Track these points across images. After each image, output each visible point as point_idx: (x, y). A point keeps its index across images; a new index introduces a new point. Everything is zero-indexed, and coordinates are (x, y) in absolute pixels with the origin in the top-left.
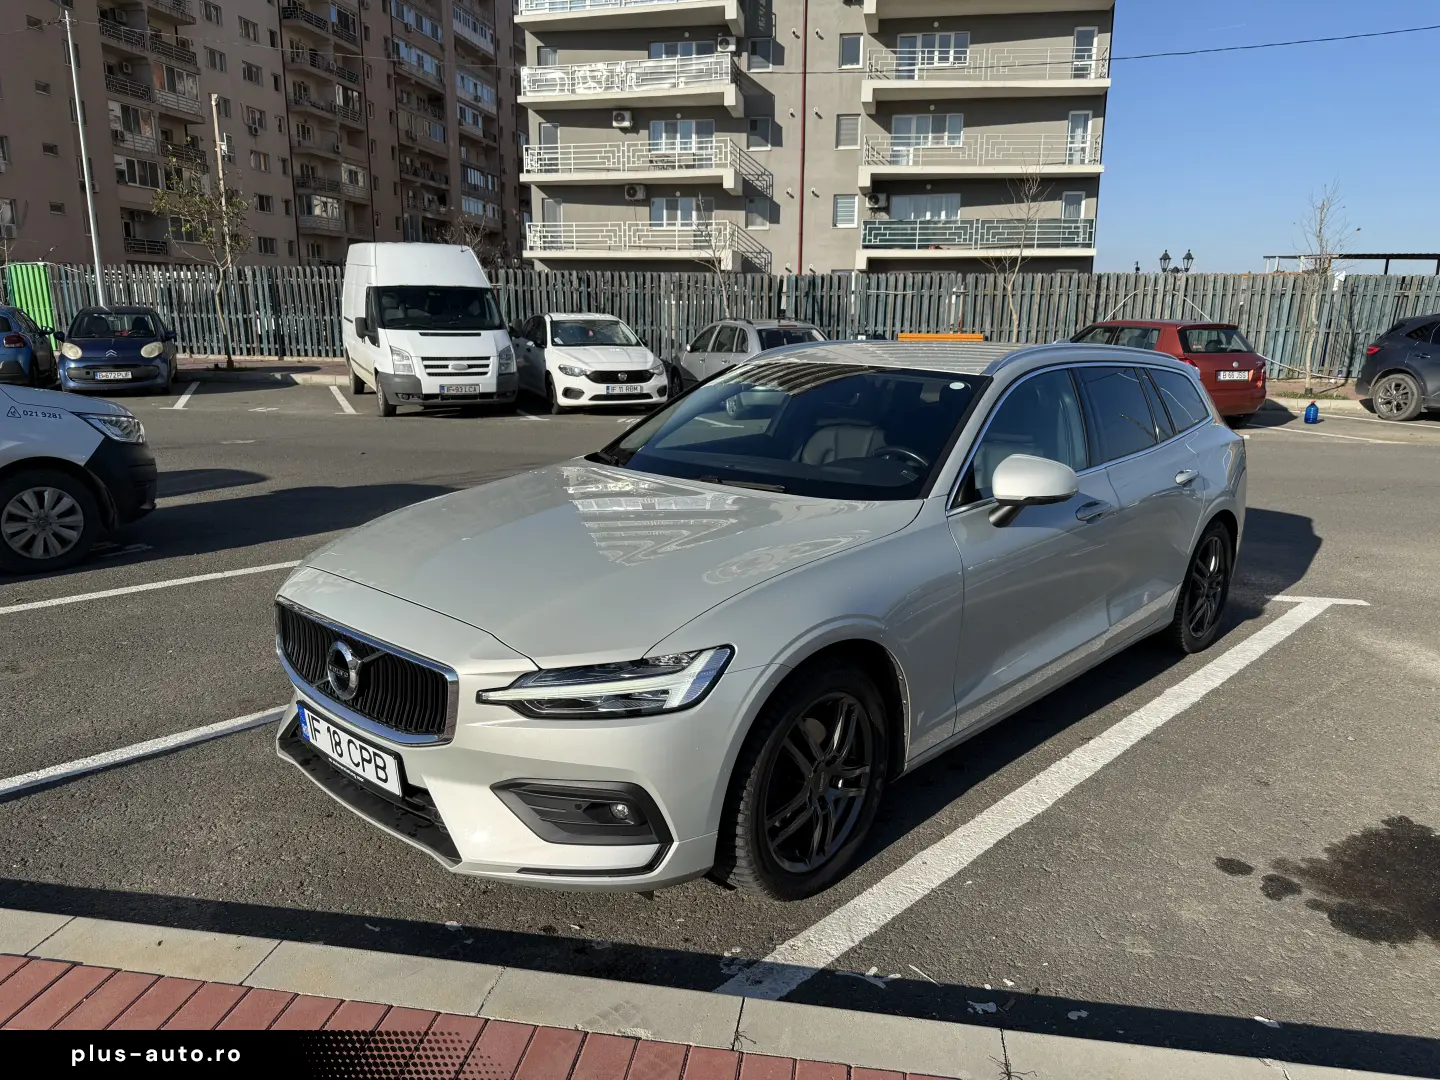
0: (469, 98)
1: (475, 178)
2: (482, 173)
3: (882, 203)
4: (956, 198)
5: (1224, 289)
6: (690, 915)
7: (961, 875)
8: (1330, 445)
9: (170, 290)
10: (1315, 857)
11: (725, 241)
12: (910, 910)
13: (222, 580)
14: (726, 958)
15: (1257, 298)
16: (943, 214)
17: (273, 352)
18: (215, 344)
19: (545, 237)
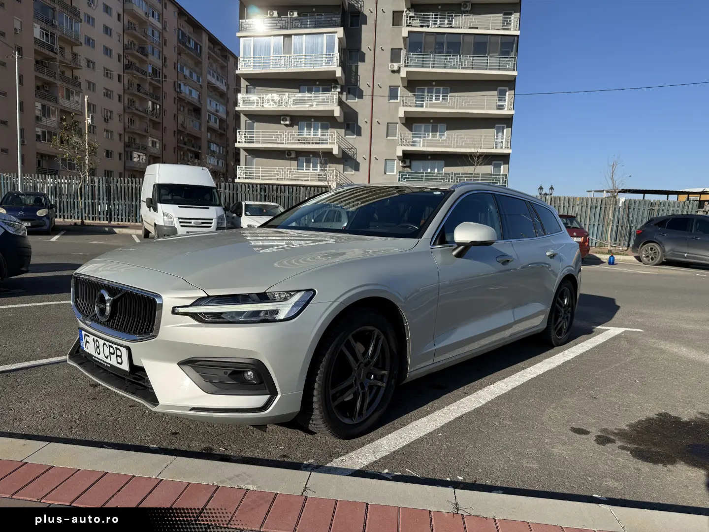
0: (213, 110)
1: (214, 147)
2: (218, 145)
3: (408, 164)
4: (442, 163)
5: (569, 204)
6: (287, 445)
7: (436, 431)
8: (621, 273)
9: (56, 187)
10: (622, 428)
11: (333, 178)
12: (408, 445)
13: (58, 305)
14: (305, 464)
15: (584, 209)
16: (436, 170)
17: (105, 219)
18: (76, 215)
19: (246, 173)
